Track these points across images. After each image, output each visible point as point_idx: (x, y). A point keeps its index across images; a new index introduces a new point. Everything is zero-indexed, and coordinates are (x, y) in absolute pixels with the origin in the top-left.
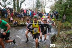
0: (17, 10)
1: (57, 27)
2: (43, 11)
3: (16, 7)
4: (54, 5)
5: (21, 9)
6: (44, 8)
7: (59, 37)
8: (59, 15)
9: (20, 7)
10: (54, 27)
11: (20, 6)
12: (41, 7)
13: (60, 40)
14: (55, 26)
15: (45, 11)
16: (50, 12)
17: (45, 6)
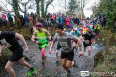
0: (42, 16)
1: (103, 39)
2: (80, 15)
3: (41, 12)
4: (99, 5)
5: (47, 14)
6: (82, 10)
7: (109, 54)
8: (107, 21)
9: (46, 12)
10: (99, 39)
11: (46, 10)
12: (77, 9)
13: (109, 60)
14: (101, 38)
15: (83, 15)
16: (92, 16)
17: (84, 7)
